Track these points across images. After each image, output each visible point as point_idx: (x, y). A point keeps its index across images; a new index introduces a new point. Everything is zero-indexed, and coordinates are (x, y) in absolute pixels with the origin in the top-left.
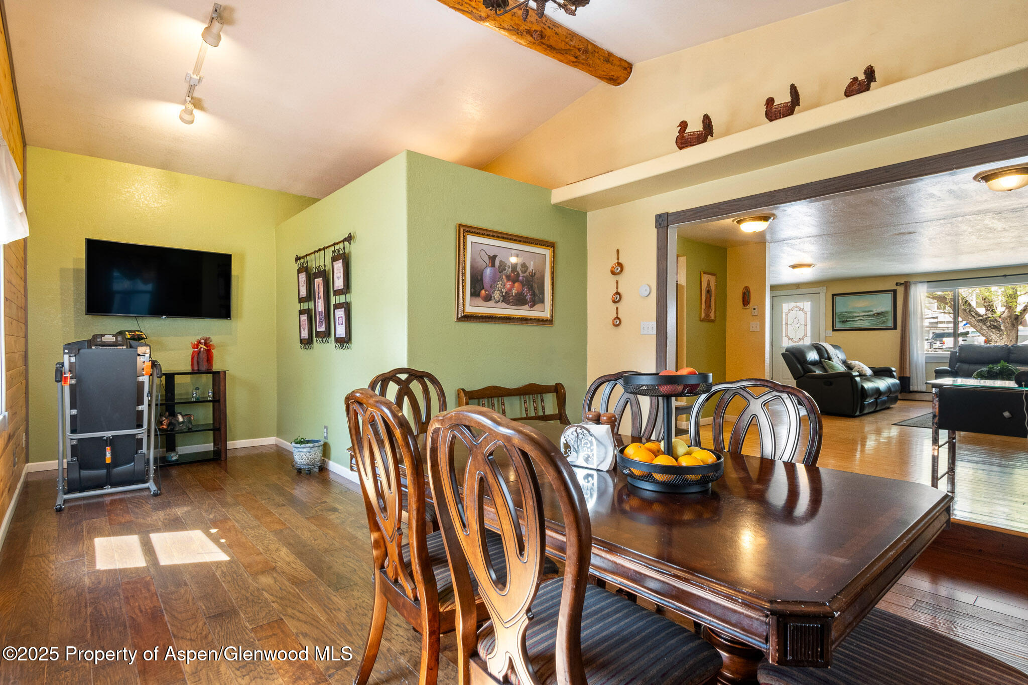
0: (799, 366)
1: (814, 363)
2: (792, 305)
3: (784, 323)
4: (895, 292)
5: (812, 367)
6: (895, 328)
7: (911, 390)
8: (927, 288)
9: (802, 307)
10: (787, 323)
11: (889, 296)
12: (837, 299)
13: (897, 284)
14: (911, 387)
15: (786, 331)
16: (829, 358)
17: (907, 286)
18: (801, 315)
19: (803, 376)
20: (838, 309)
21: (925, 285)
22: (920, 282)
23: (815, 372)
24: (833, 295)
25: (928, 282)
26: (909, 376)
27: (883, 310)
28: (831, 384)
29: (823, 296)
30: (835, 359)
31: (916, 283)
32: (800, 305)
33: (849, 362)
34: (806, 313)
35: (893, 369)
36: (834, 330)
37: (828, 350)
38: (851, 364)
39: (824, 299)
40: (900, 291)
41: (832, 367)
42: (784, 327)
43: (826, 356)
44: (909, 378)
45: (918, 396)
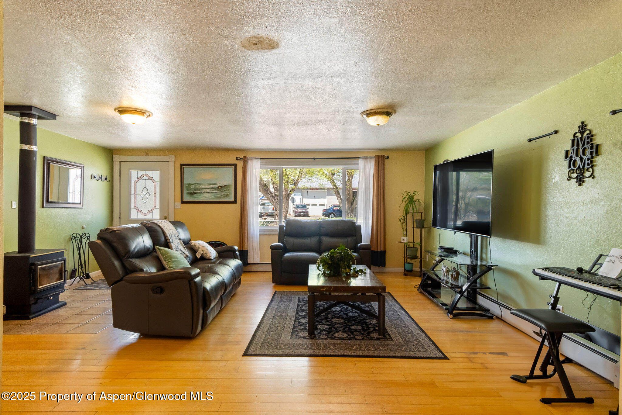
0: (116, 263)
1: (144, 254)
2: (141, 173)
3: (133, 193)
4: (235, 166)
5: (137, 262)
6: (235, 202)
7: (249, 262)
8: (261, 165)
9: (151, 176)
10: (135, 193)
11: (231, 170)
12: (186, 169)
13: (237, 158)
14: (249, 260)
15: (135, 202)
16: (167, 244)
17: (245, 160)
18: (150, 184)
19: (121, 280)
20: (186, 181)
21: (259, 161)
22: (256, 158)
23: (142, 270)
24: (182, 165)
25: (261, 159)
26: (246, 249)
27: (226, 183)
28: (162, 290)
29: (172, 165)
30: (176, 243)
31: (252, 159)
32: (150, 173)
33: (193, 243)
34: (155, 183)
35: (236, 248)
36: (182, 202)
37: (165, 230)
38: (195, 245)
39: (173, 169)
40: (240, 165)
41: (169, 258)
42: (133, 197)
43: (163, 239)
44: (247, 251)
45: (254, 268)
